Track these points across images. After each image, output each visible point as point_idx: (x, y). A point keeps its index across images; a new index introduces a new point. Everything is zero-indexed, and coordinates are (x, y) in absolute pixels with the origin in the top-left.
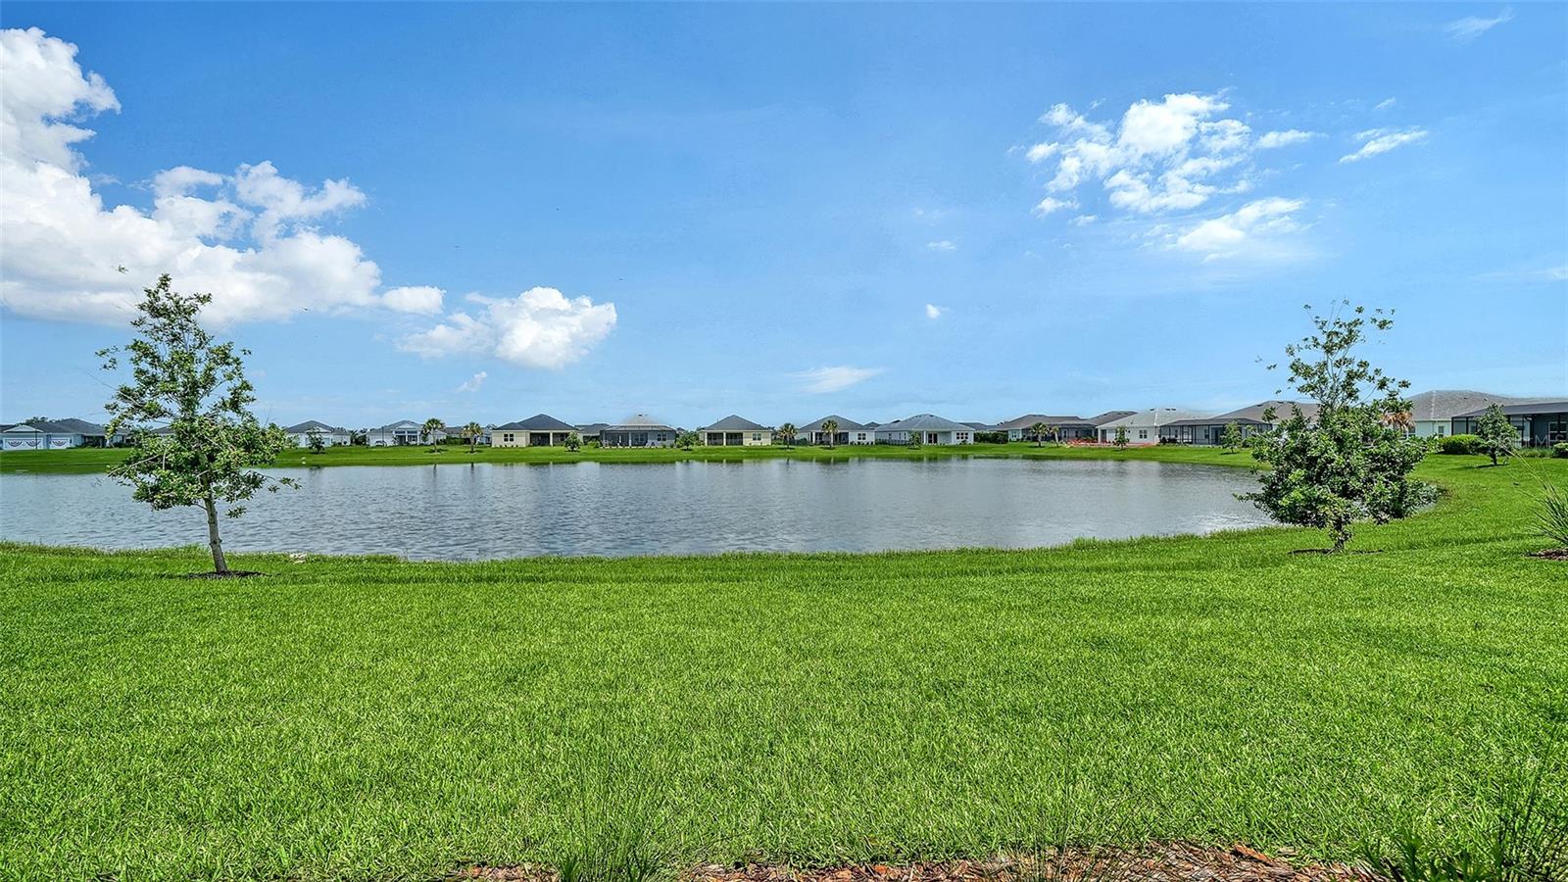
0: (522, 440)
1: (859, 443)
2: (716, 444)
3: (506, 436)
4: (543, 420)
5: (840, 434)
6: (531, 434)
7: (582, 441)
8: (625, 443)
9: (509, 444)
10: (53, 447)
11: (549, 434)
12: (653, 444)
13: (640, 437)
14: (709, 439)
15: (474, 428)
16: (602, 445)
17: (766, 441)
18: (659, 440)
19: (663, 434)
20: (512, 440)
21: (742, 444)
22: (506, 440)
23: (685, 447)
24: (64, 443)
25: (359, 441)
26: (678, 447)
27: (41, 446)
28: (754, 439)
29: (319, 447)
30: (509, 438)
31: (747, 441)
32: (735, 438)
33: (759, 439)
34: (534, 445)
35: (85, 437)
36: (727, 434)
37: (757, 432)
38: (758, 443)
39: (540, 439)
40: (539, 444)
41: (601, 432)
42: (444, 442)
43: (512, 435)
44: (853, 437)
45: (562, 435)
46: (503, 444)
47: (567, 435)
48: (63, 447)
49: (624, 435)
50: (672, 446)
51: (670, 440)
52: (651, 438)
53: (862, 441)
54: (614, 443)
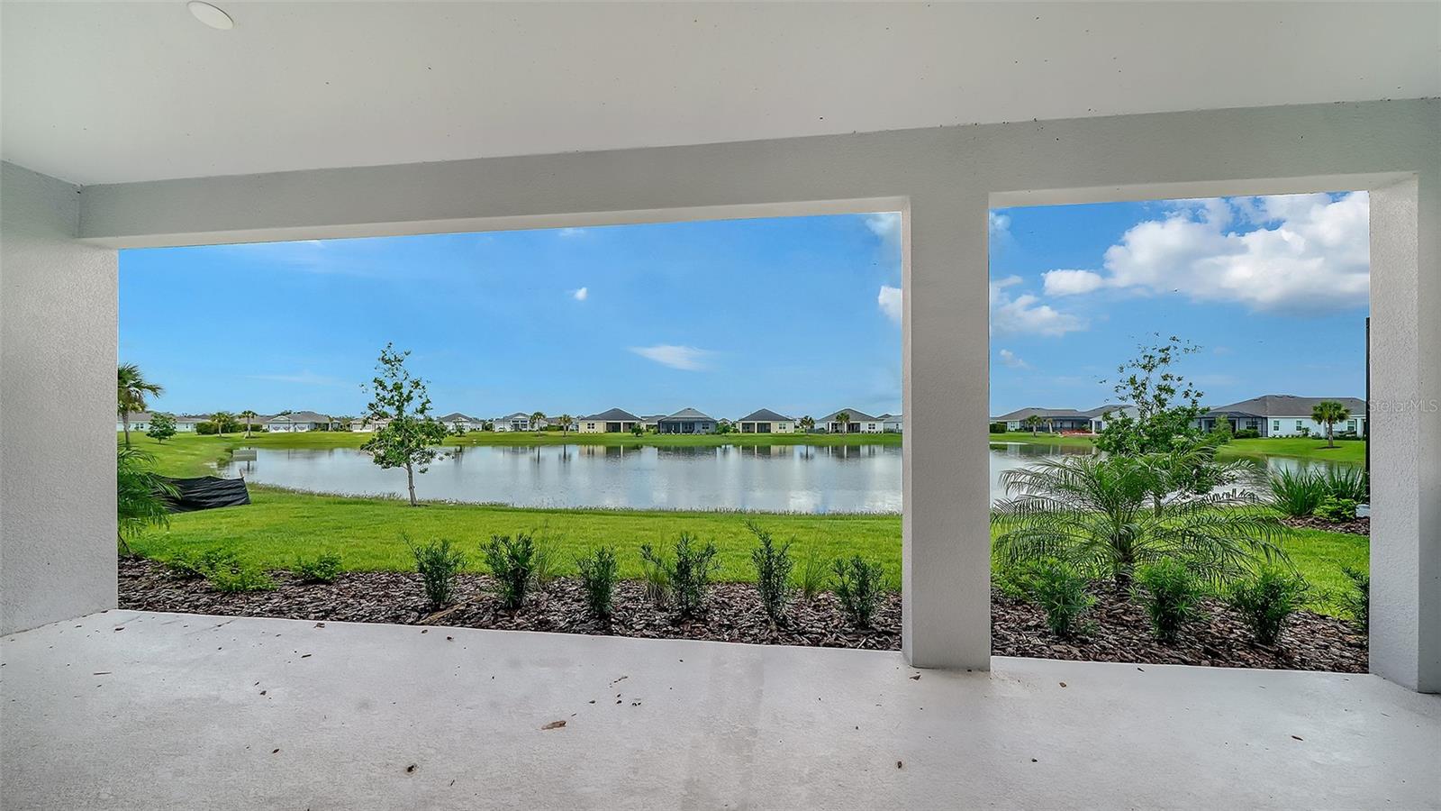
0: (600, 428)
1: (869, 432)
2: (749, 432)
3: (589, 424)
4: (617, 413)
5: (853, 424)
6: (607, 423)
7: (645, 428)
8: (676, 431)
9: (591, 431)
10: (298, 431)
11: (620, 423)
12: (699, 431)
13: (689, 426)
14: (743, 428)
15: (567, 419)
16: (658, 431)
17: (790, 429)
18: (704, 428)
19: (706, 423)
20: (593, 428)
21: (770, 431)
22: (589, 428)
23: (723, 434)
24: (305, 428)
25: (487, 428)
26: (718, 433)
27: (292, 430)
28: (780, 428)
29: (461, 432)
30: (591, 426)
31: (775, 428)
32: (764, 428)
33: (784, 428)
34: (609, 432)
35: (316, 424)
36: (758, 424)
37: (782, 423)
38: (783, 431)
39: (614, 428)
40: (613, 431)
41: (659, 422)
42: (546, 429)
43: (593, 424)
44: (864, 427)
45: (630, 424)
46: (587, 430)
47: (634, 424)
48: (304, 430)
49: (677, 424)
50: (713, 434)
51: (712, 428)
52: (697, 427)
53: (872, 430)
54: (669, 431)
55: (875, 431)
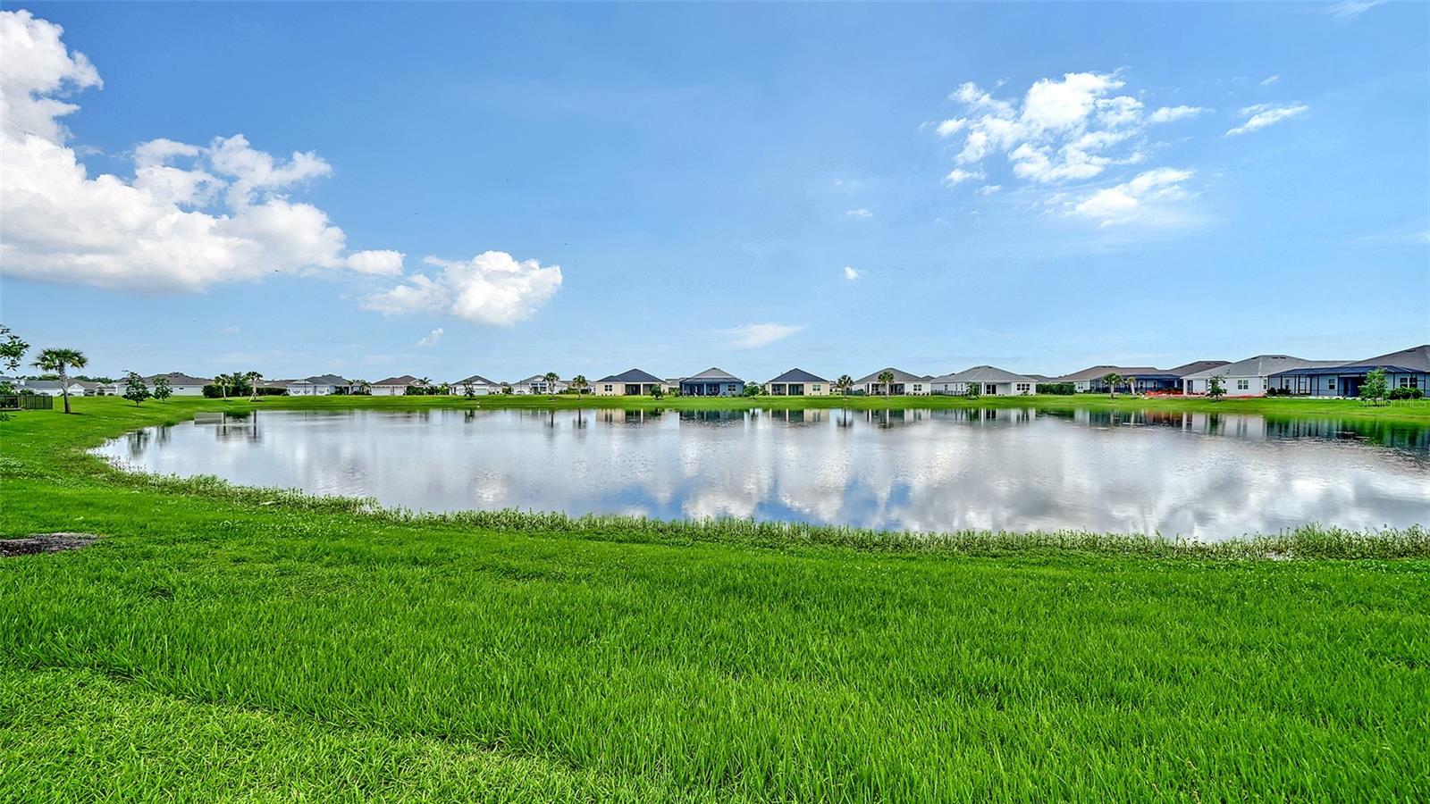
0: (619, 389)
1: (915, 394)
2: (779, 394)
3: (606, 386)
4: (635, 374)
5: (896, 385)
6: (627, 386)
7: (667, 391)
8: (700, 393)
9: (609, 393)
10: (318, 394)
11: (640, 385)
12: (724, 394)
13: (713, 388)
14: (774, 390)
15: (581, 380)
16: (681, 394)
17: (825, 391)
18: (730, 390)
19: (733, 384)
20: (611, 390)
21: (802, 393)
22: (606, 390)
23: (751, 397)
24: (325, 391)
25: (507, 391)
26: (745, 396)
27: (311, 394)
28: (814, 390)
29: (471, 395)
30: (609, 388)
31: (809, 389)
32: (797, 390)
33: (819, 390)
34: (628, 394)
35: (336, 387)
36: (790, 385)
37: (817, 384)
38: (817, 393)
39: (634, 390)
40: (633, 394)
41: (681, 383)
42: (567, 392)
43: (611, 386)
44: (909, 388)
45: (651, 386)
46: (605, 393)
47: (654, 385)
48: (323, 394)
49: (700, 386)
50: (740, 396)
51: (739, 390)
52: (723, 389)
53: (917, 392)
54: (692, 394)
55: (921, 393)
